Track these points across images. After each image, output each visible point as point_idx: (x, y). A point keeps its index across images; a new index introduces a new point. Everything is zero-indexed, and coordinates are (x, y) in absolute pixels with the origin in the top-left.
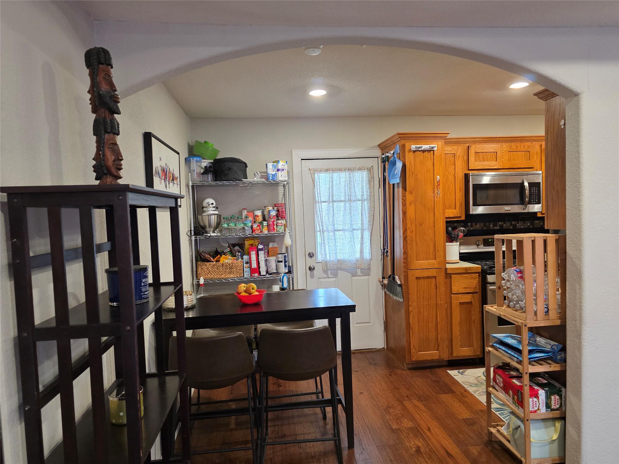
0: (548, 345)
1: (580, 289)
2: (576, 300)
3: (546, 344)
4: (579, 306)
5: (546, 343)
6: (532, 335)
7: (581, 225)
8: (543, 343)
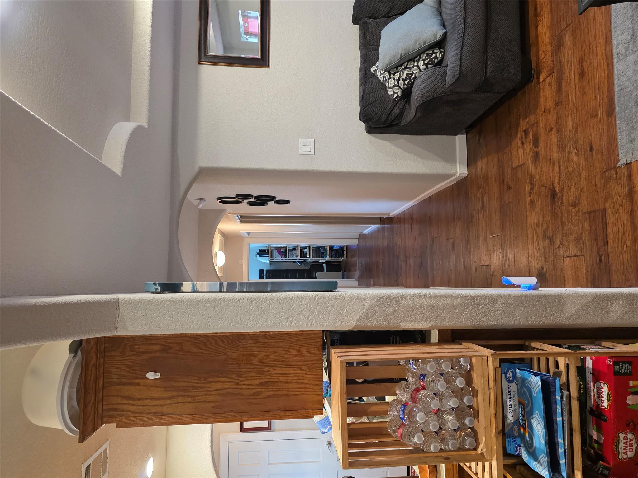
0: (511, 391)
1: (406, 297)
2: (424, 307)
3: (512, 396)
4: (431, 299)
5: (510, 397)
6: (510, 438)
7: (314, 296)
8: (512, 402)
